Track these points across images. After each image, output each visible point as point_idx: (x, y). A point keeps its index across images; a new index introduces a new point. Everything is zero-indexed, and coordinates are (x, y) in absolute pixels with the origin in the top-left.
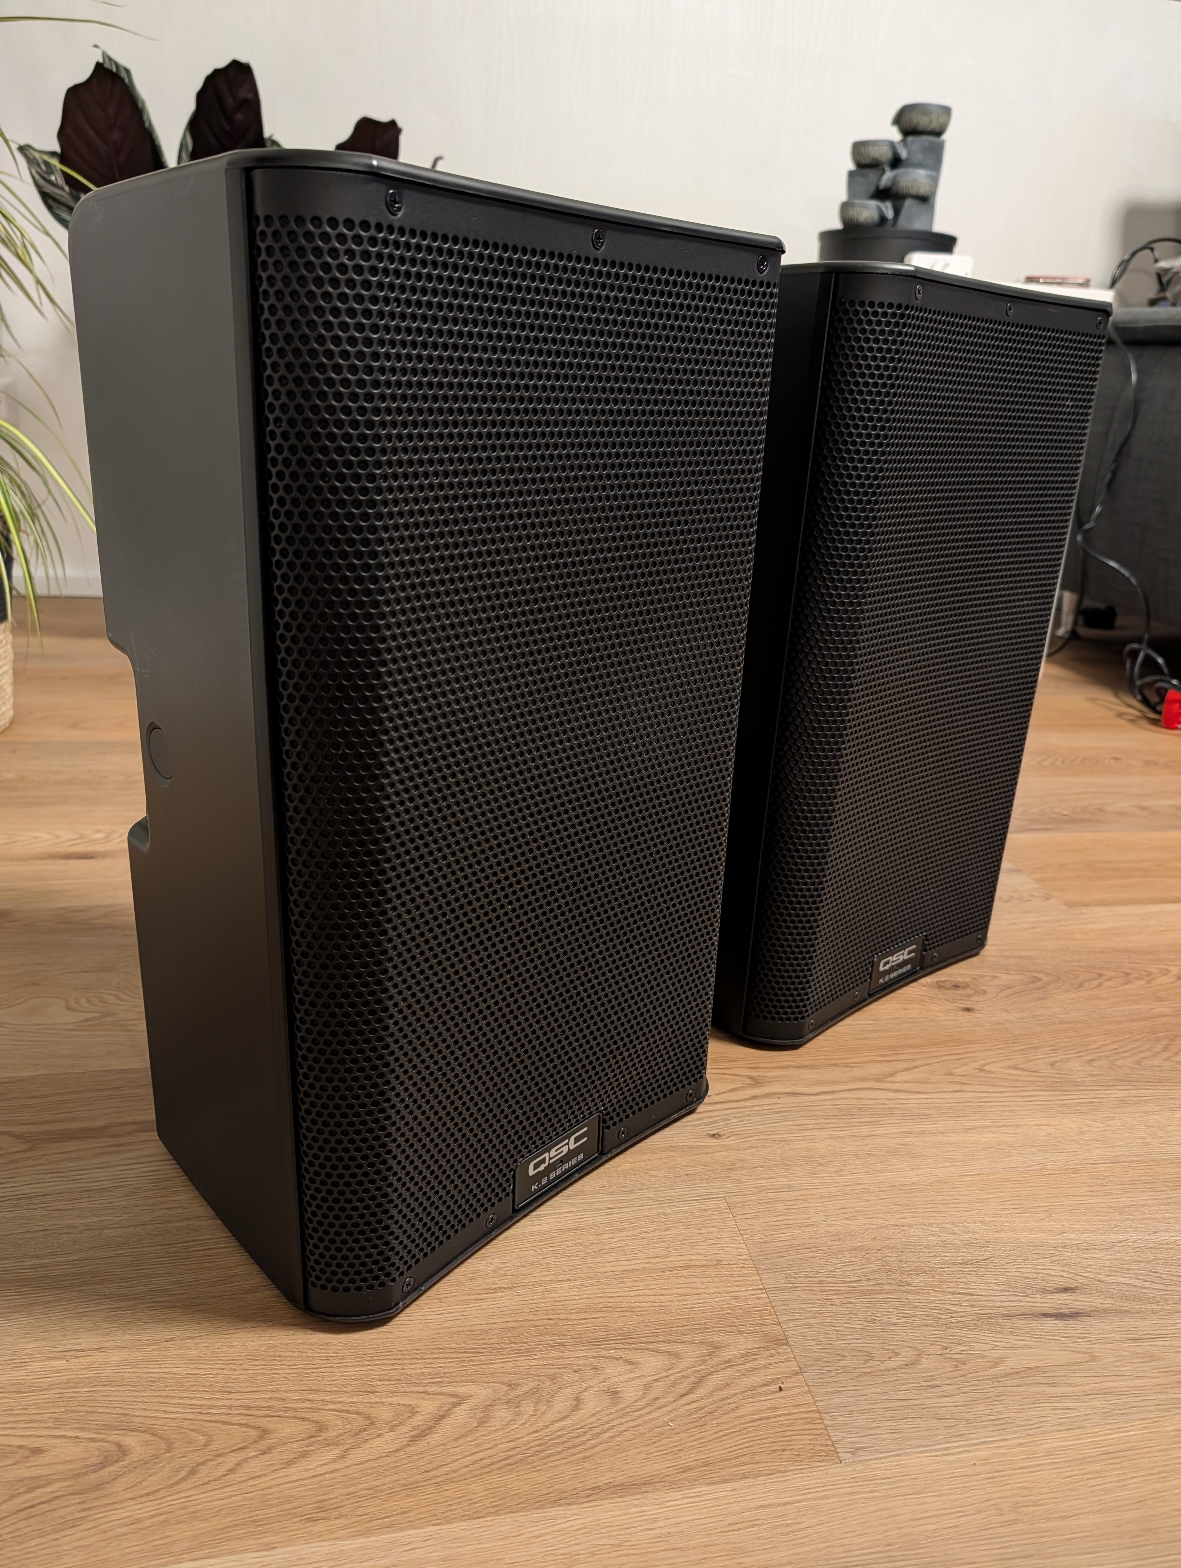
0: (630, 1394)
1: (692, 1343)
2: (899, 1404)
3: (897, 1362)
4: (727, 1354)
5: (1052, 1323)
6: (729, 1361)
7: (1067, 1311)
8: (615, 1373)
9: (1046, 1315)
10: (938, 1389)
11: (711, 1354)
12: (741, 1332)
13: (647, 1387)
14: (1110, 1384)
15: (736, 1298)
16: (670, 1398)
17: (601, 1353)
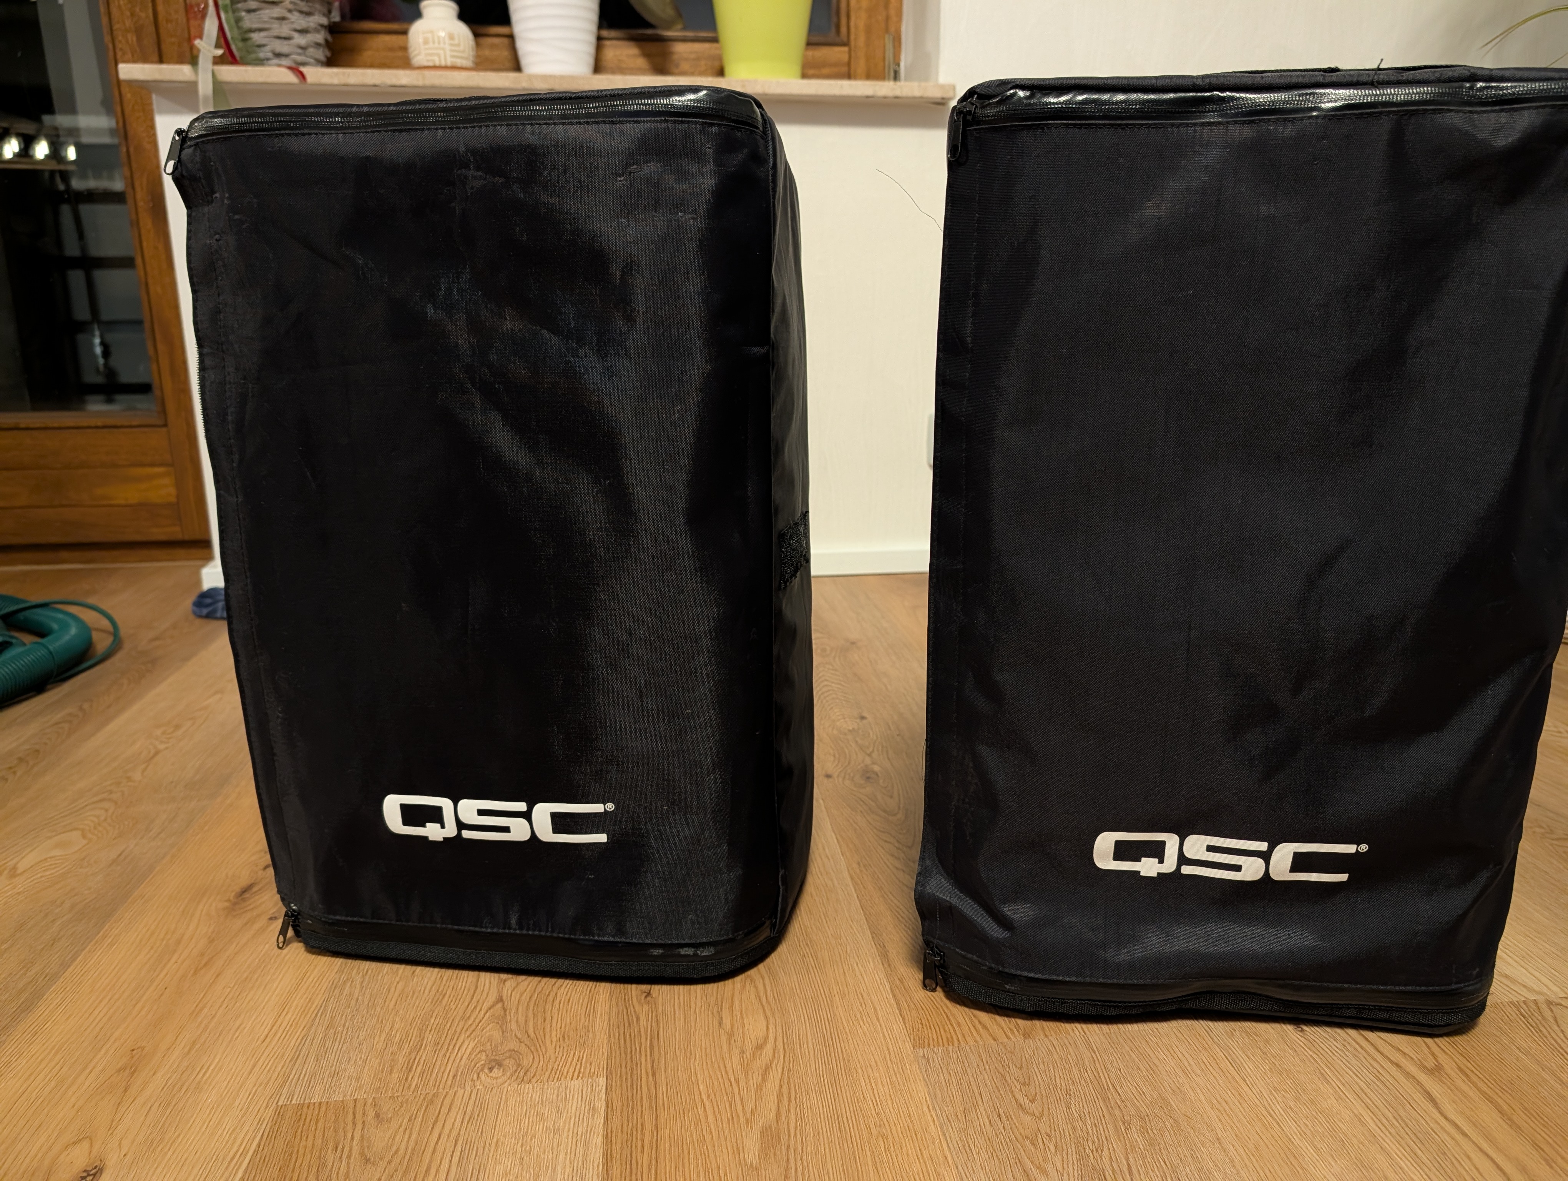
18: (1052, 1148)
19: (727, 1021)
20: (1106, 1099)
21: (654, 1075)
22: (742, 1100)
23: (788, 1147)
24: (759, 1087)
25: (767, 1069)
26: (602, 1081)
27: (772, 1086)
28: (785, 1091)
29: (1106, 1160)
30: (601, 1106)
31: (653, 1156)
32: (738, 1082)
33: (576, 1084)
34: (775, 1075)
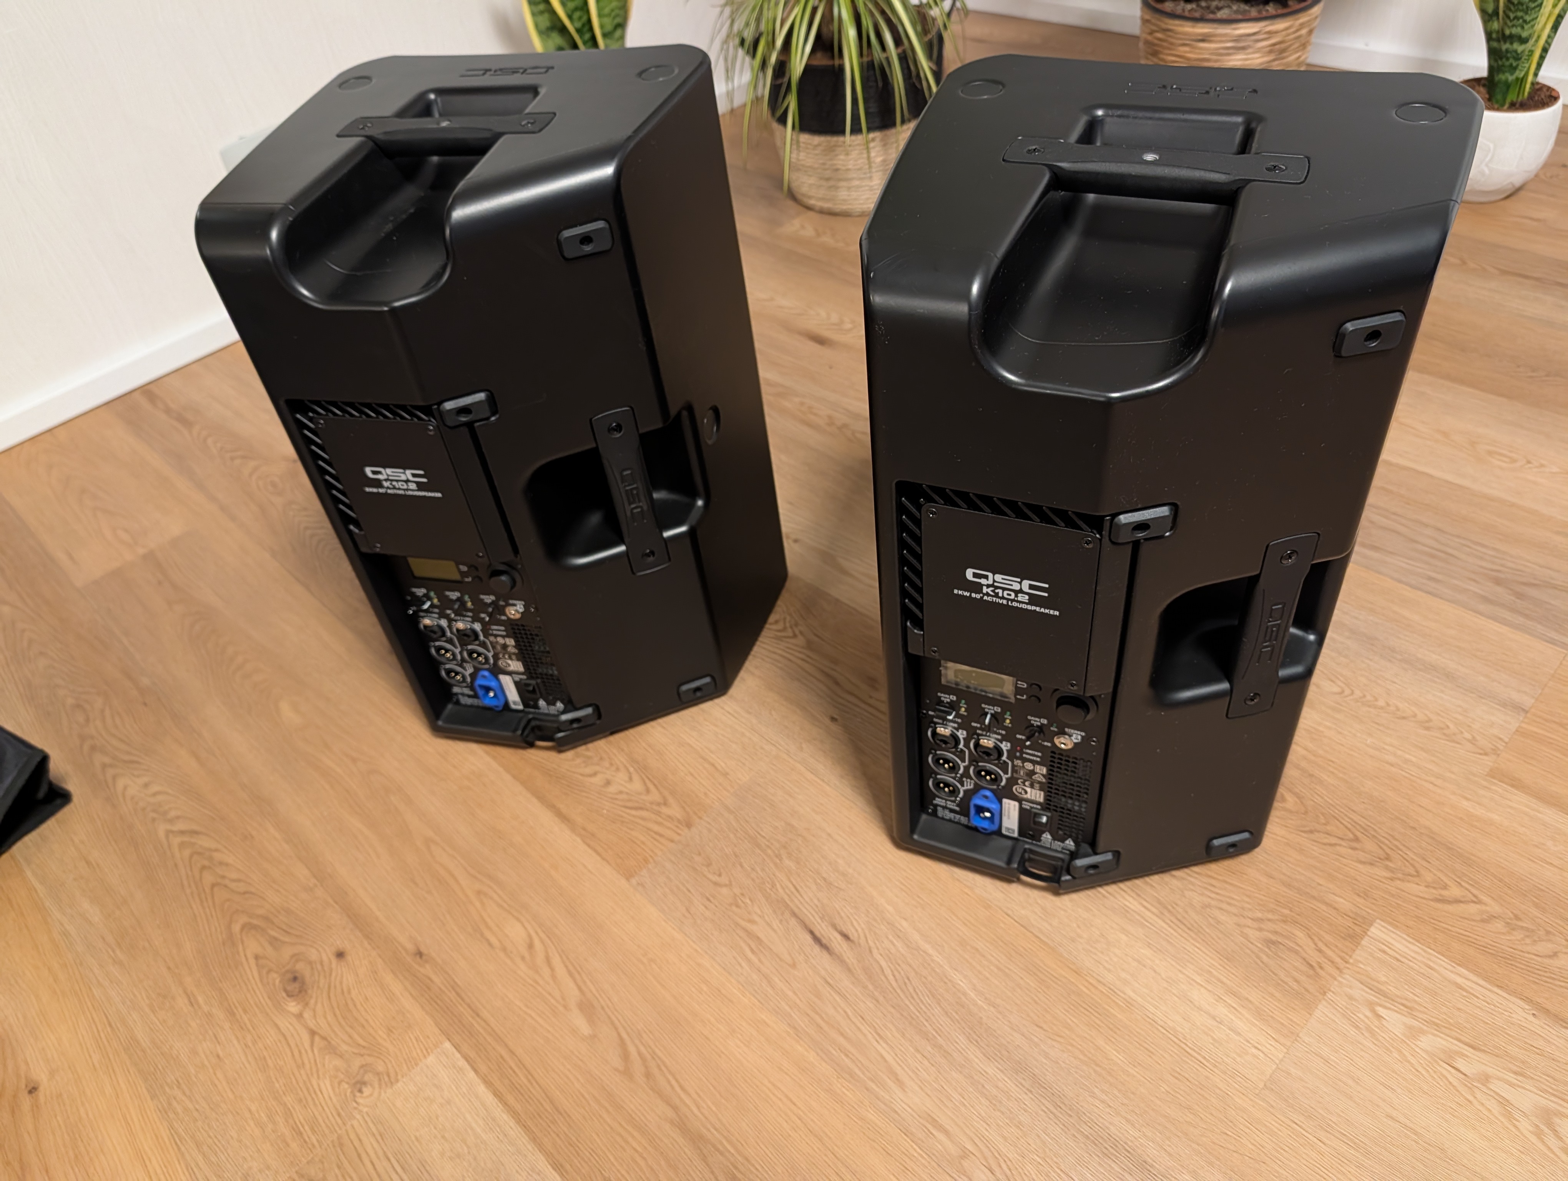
0: (612, 789)
1: (660, 793)
2: (685, 890)
3: (715, 878)
4: (664, 810)
5: (808, 938)
6: (660, 812)
7: (824, 941)
8: (622, 776)
9: (812, 933)
10: (708, 902)
11: (659, 804)
12: (683, 808)
13: (621, 792)
14: (776, 980)
15: (705, 794)
16: (620, 803)
17: (628, 765)
18: (748, 901)
19: (493, 940)
20: (758, 846)
21: (478, 1015)
22: (550, 994)
23: (603, 1008)
24: (554, 977)
25: (548, 960)
26: (447, 1045)
27: (561, 971)
28: (571, 968)
29: (780, 890)
30: (462, 1063)
31: (526, 1073)
32: (537, 983)
33: (431, 1059)
34: (556, 961)
